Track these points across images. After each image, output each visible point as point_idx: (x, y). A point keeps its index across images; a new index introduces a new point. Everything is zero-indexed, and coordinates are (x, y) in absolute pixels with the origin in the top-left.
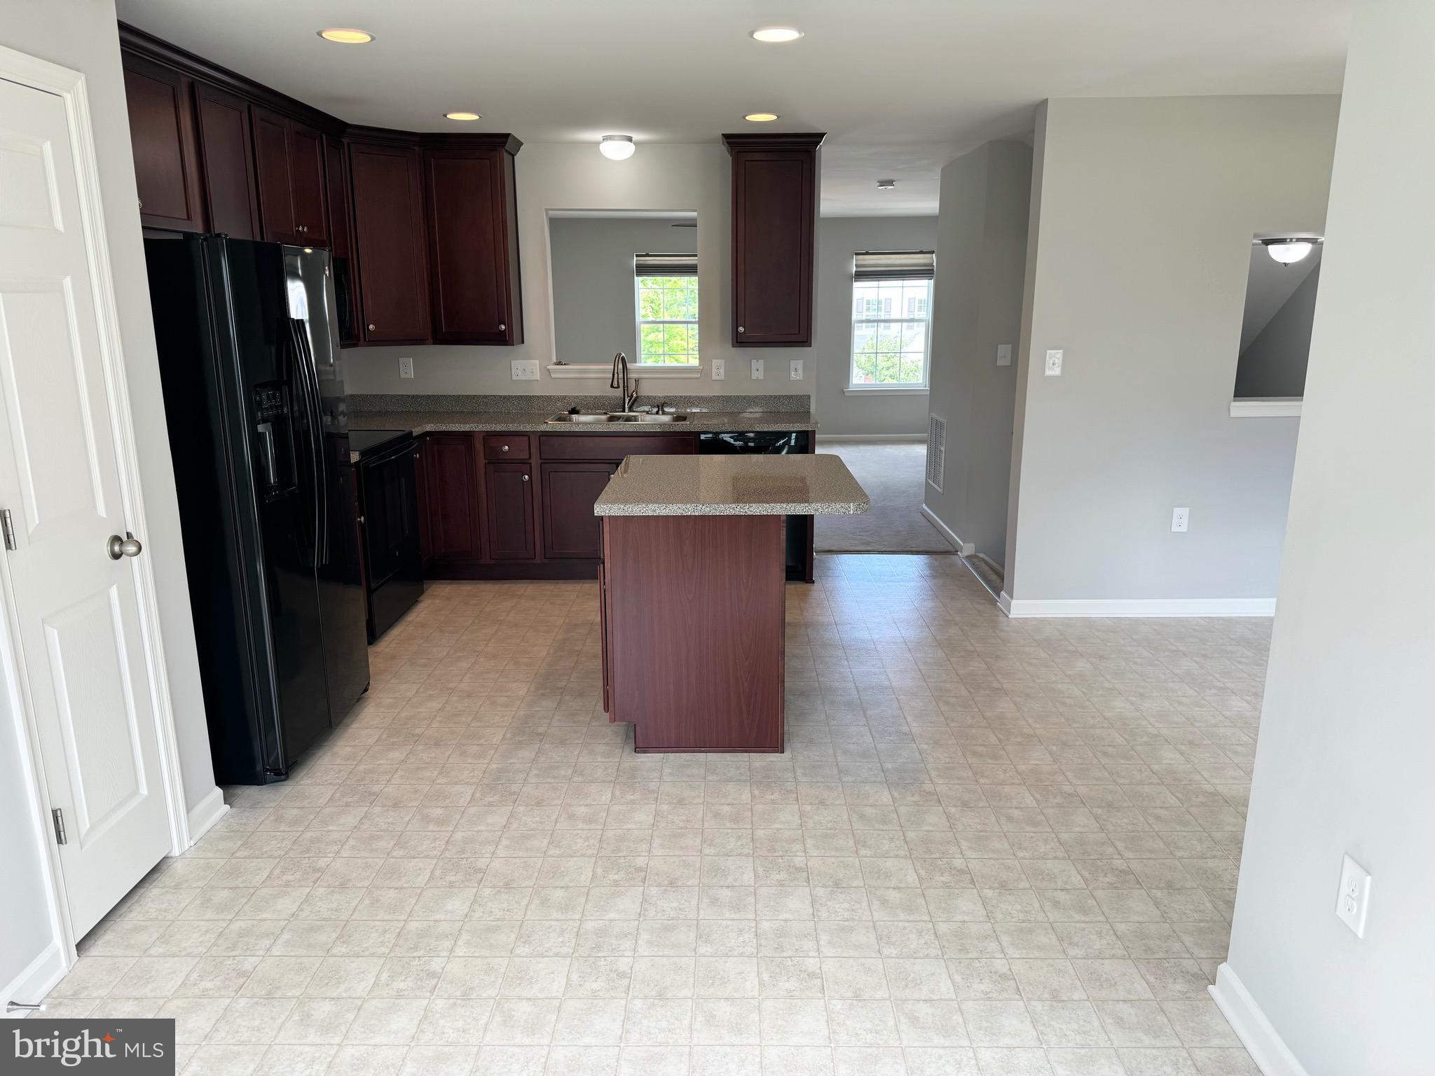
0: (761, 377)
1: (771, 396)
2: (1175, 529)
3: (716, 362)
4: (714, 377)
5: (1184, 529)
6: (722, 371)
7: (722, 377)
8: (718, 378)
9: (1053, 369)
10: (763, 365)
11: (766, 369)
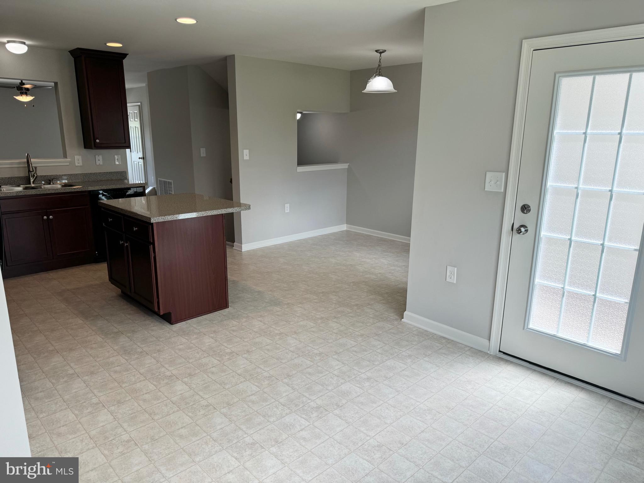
0: (101, 163)
1: (107, 172)
2: (286, 211)
3: (77, 157)
4: (77, 164)
5: (288, 211)
6: (81, 161)
7: (81, 164)
8: (79, 165)
9: (246, 157)
10: (101, 158)
11: (103, 159)
